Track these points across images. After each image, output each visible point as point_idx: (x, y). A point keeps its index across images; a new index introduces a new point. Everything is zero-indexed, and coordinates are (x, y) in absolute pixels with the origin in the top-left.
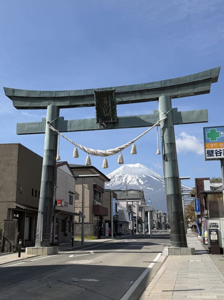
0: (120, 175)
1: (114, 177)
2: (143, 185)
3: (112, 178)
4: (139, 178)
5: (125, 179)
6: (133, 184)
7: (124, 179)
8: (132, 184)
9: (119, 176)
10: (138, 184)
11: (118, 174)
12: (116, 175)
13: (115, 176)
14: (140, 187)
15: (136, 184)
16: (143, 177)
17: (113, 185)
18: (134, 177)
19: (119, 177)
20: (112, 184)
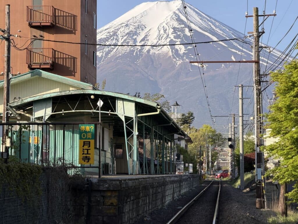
0: (131, 29)
1: (115, 33)
2: (183, 56)
3: (111, 36)
4: (175, 37)
5: (143, 40)
6: (160, 52)
7: (139, 38)
8: (157, 53)
9: (127, 31)
10: (172, 51)
11: (127, 25)
12: (122, 30)
13: (119, 32)
14: (175, 60)
15: (167, 54)
16: (185, 36)
17: (112, 53)
18: (165, 36)
19: (128, 33)
20: (110, 51)
